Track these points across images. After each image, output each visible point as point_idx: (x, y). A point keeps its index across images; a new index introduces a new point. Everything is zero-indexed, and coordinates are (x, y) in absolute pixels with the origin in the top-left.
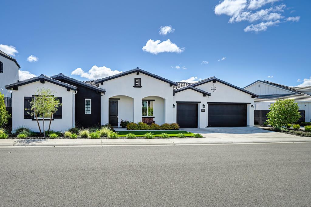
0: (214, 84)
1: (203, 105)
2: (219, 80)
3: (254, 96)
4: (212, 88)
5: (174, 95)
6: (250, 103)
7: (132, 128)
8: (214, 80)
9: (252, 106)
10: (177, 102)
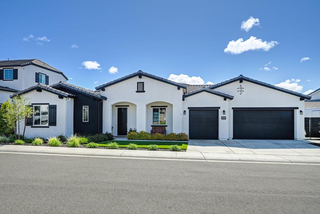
0: (241, 84)
1: (224, 111)
2: (248, 79)
3: (302, 98)
4: (238, 90)
5: (183, 100)
6: (297, 108)
7: (132, 137)
8: (241, 79)
9: (301, 111)
10: (189, 108)
